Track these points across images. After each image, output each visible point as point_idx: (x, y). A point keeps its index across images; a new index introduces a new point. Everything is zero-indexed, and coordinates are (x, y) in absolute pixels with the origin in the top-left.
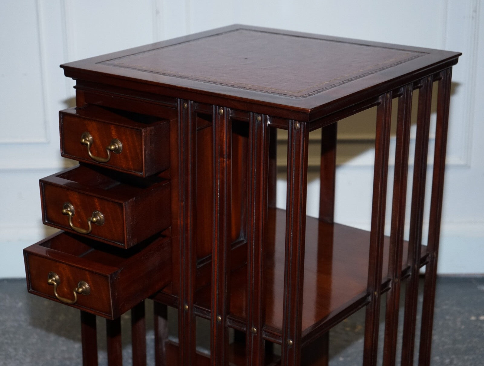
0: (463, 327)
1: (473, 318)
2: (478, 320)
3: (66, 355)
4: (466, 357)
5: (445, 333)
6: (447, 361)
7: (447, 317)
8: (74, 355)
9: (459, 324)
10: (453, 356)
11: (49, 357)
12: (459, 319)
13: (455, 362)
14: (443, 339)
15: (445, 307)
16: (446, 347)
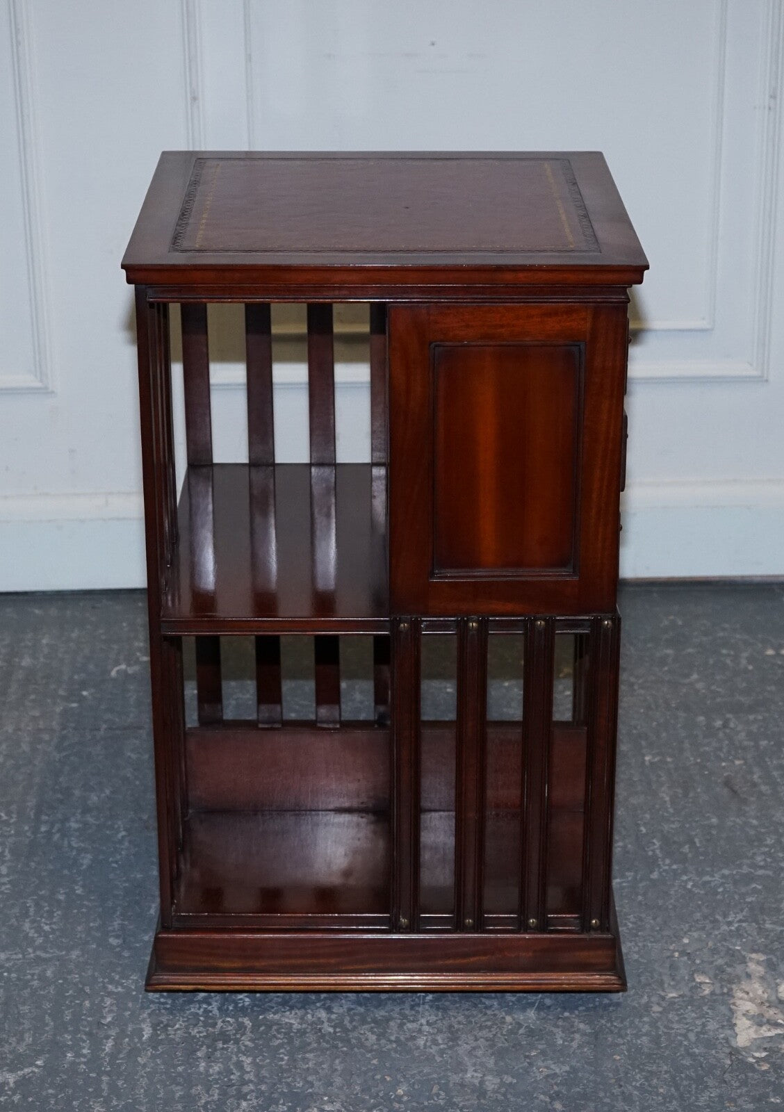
0: (750, 667)
1: (770, 652)
2: (778, 655)
3: (41, 725)
4: (751, 717)
5: (718, 677)
6: (719, 723)
7: (724, 651)
8: (55, 724)
9: (744, 662)
10: (729, 716)
11: (10, 729)
12: (745, 655)
13: (732, 725)
14: (713, 687)
15: (721, 634)
16: (719, 700)
